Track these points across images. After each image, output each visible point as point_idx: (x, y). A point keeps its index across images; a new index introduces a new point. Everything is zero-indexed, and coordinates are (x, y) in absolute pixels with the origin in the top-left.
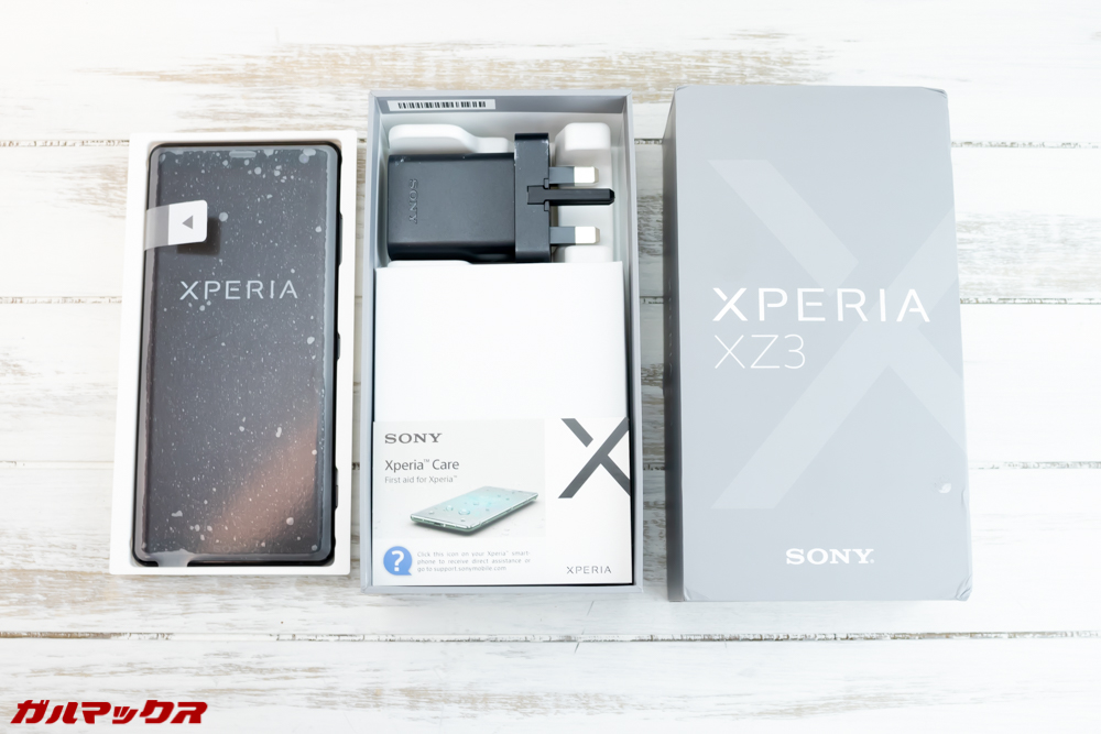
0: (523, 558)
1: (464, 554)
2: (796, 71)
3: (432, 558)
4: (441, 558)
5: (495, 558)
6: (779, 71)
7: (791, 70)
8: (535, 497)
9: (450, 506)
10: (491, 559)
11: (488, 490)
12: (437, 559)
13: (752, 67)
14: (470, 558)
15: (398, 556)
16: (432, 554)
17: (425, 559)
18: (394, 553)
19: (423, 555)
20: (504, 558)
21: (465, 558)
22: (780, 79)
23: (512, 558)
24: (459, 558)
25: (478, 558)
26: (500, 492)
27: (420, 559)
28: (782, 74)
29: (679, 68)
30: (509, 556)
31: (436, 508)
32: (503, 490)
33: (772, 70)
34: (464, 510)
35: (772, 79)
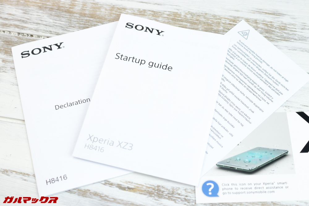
0: (284, 186)
1: (250, 184)
2: (288, 34)
3: (230, 186)
4: (236, 187)
5: (267, 186)
6: (278, 32)
7: (285, 33)
8: (287, 152)
9: (238, 158)
10: (265, 186)
11: (259, 149)
12: (233, 187)
13: (262, 28)
14: (253, 186)
15: (210, 186)
16: (230, 185)
17: (226, 187)
18: (208, 184)
19: (225, 185)
20: (273, 186)
21: (250, 186)
22: (278, 37)
23: (277, 186)
24: (247, 186)
25: (258, 186)
26: (266, 150)
27: (224, 187)
28: (279, 34)
29: (219, 23)
30: (276, 185)
31: (230, 159)
32: (268, 149)
33: (274, 31)
34: (247, 160)
35: (273, 36)
